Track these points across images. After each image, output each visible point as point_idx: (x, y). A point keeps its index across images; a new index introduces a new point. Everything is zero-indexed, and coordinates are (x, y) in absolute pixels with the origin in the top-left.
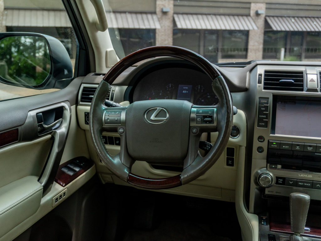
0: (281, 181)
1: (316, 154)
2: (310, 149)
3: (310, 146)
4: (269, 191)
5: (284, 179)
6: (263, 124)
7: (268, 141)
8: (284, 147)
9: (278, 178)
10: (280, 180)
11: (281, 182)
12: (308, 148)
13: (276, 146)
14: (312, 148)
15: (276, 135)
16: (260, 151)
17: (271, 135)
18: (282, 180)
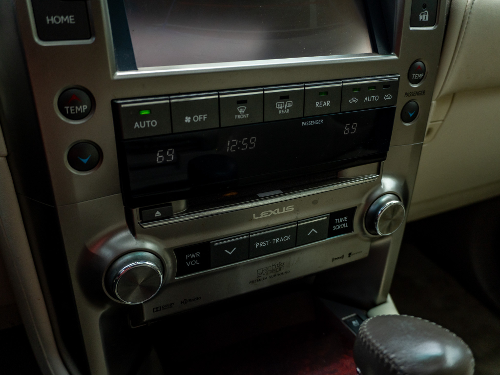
0: (195, 259)
1: (304, 124)
2: (283, 108)
3: (284, 97)
4: (156, 310)
5: (204, 247)
6: (70, 19)
7: (115, 107)
8: (188, 119)
9: (180, 253)
10: (193, 256)
11: (196, 262)
12: (280, 107)
13: (153, 123)
14: (289, 104)
15: (143, 71)
16: (85, 161)
17: (119, 74)
18: (198, 254)
